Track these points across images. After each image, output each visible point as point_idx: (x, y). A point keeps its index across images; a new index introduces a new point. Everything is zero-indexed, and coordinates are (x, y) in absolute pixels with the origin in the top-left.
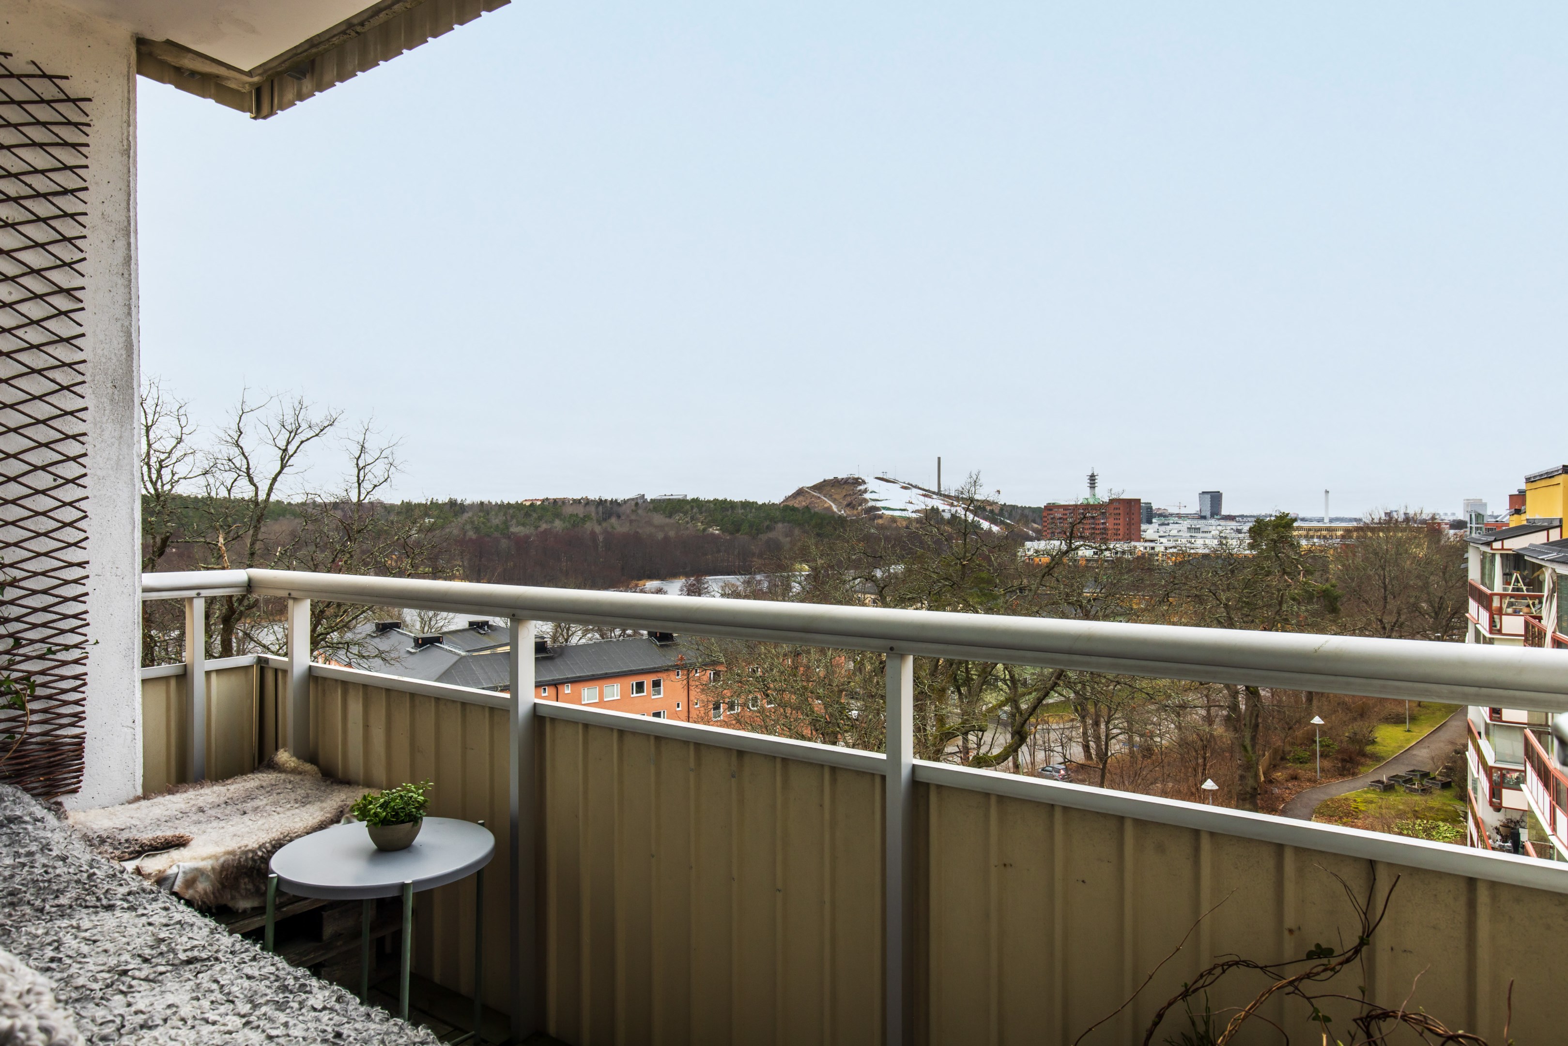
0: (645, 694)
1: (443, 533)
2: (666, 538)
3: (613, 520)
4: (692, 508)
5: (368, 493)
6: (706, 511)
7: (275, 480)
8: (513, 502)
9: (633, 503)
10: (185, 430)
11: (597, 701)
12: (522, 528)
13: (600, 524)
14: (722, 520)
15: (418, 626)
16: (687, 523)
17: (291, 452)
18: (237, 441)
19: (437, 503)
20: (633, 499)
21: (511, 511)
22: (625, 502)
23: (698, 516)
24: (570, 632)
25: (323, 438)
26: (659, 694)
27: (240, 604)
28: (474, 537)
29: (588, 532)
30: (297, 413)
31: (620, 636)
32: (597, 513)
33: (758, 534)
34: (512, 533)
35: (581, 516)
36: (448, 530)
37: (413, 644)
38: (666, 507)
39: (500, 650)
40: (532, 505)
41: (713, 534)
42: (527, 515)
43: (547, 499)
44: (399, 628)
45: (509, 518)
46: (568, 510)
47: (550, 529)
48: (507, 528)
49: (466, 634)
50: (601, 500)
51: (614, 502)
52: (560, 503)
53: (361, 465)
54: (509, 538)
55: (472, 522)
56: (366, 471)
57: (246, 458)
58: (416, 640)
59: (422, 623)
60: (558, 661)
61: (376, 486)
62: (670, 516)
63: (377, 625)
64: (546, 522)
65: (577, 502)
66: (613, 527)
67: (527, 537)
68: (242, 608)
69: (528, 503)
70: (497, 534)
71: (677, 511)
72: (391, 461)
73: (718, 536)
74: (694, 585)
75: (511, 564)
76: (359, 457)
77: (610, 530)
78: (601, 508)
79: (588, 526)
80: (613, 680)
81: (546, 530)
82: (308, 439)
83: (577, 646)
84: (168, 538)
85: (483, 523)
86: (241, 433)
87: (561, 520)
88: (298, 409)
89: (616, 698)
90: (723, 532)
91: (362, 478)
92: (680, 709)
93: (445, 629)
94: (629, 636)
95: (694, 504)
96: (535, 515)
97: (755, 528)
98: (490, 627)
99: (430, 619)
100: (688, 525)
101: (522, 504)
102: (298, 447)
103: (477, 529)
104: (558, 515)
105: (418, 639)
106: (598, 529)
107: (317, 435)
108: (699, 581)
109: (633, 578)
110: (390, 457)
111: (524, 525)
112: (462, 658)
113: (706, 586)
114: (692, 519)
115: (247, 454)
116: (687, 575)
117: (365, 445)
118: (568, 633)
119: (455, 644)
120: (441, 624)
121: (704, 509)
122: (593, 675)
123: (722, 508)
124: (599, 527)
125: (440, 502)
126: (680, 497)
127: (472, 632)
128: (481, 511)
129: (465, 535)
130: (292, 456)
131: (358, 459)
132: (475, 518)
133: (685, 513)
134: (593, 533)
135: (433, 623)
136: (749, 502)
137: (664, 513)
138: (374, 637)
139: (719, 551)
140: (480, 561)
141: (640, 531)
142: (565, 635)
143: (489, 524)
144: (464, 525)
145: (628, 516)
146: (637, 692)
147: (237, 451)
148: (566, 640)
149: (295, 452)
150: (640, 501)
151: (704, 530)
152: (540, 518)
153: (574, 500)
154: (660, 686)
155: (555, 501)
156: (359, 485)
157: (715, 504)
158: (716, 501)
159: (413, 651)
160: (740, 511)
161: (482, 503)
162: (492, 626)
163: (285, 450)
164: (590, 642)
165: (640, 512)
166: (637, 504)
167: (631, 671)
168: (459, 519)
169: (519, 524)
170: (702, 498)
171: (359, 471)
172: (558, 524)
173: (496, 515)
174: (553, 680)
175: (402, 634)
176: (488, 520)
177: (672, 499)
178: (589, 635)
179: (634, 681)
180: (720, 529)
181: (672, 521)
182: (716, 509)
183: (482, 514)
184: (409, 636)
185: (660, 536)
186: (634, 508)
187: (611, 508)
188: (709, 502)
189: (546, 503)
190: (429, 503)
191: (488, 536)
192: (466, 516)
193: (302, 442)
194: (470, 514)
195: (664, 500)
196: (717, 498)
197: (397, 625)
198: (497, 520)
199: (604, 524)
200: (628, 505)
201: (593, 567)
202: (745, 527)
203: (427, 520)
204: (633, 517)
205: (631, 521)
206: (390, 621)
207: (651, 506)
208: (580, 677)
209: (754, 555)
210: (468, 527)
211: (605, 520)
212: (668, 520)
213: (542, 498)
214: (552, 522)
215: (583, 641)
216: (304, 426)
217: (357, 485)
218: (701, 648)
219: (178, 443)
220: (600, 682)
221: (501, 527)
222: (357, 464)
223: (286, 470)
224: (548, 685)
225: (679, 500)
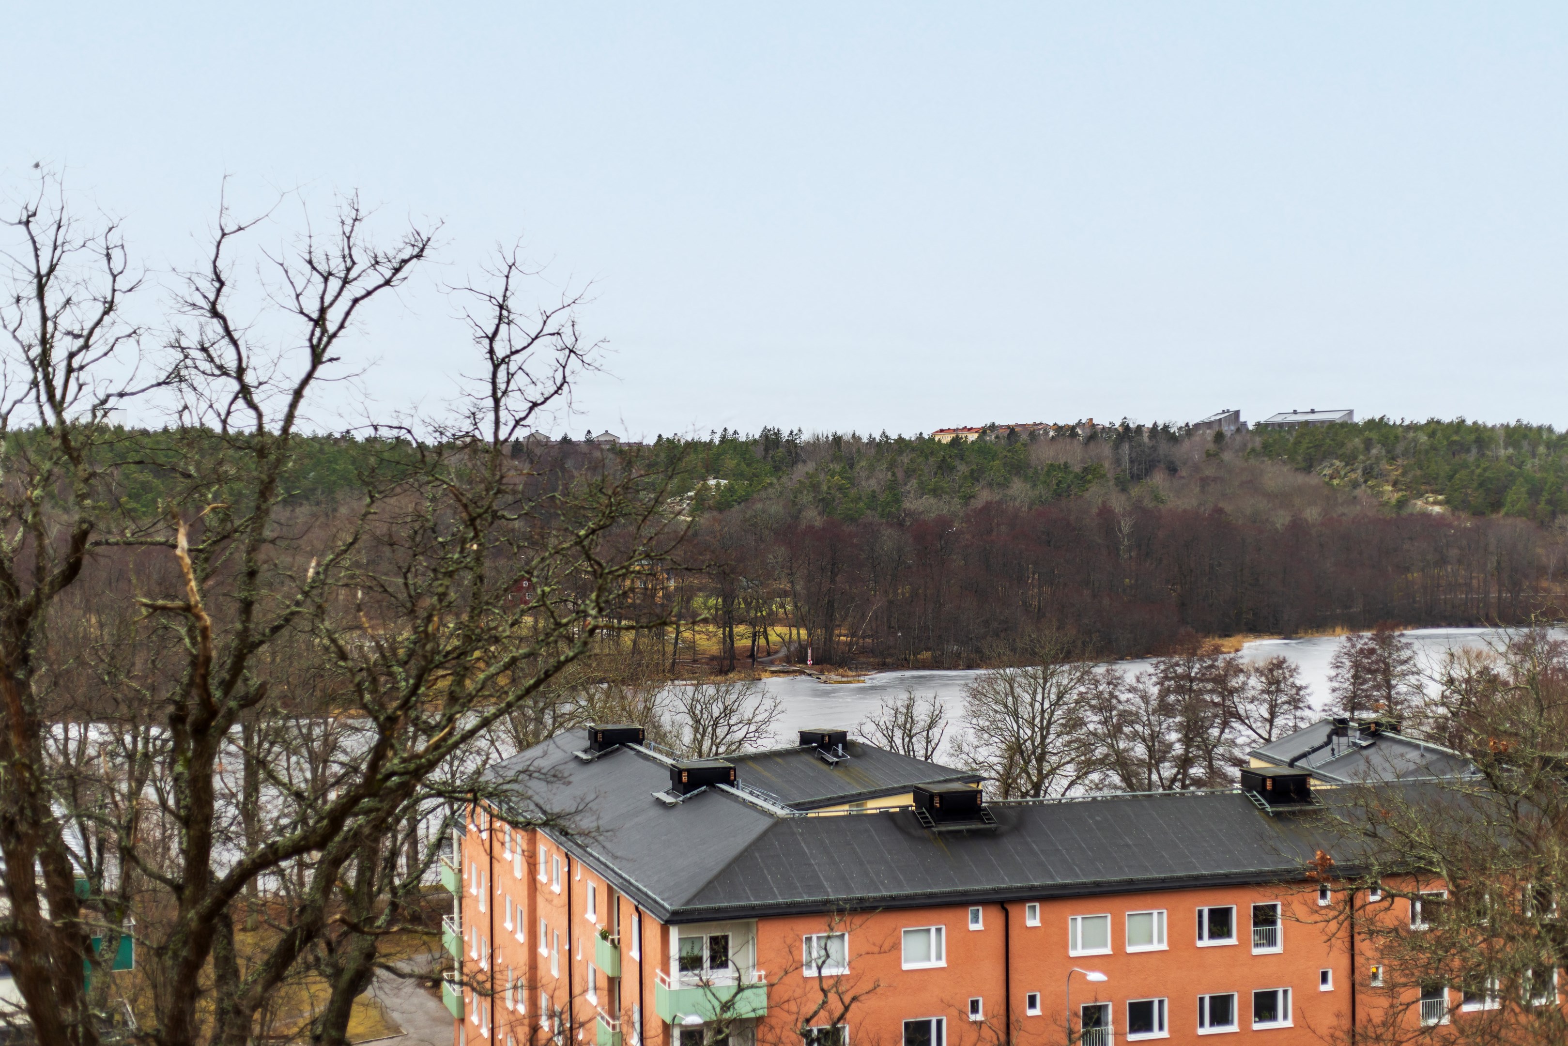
0: (1233, 941)
1: (749, 513)
2: (1297, 526)
3: (1159, 479)
4: (1368, 444)
5: (517, 423)
6: (1405, 454)
7: (298, 394)
8: (909, 435)
9: (1210, 434)
10: (122, 283)
11: (1108, 951)
12: (932, 501)
13: (1124, 490)
14: (1451, 478)
15: (687, 736)
16: (1355, 485)
17: (331, 327)
18: (214, 304)
19: (734, 441)
20: (1209, 425)
21: (905, 459)
22: (1189, 431)
23: (1385, 466)
24: (1046, 768)
25: (399, 288)
26: (1272, 942)
27: (227, 692)
28: (818, 522)
29: (1095, 511)
30: (347, 230)
31: (1173, 780)
32: (1118, 461)
33: (1554, 515)
34: (909, 514)
35: (1077, 469)
36: (759, 506)
37: (669, 784)
38: (1297, 443)
39: (873, 806)
40: (956, 442)
41: (1426, 516)
42: (944, 468)
43: (993, 427)
44: (640, 743)
45: (900, 475)
46: (1044, 455)
47: (999, 503)
48: (897, 500)
49: (795, 761)
50: (1126, 427)
51: (1161, 433)
52: (1024, 437)
53: (501, 351)
54: (901, 524)
55: (815, 487)
56: (513, 367)
57: (235, 343)
58: (676, 774)
59: (696, 730)
60: (1009, 844)
61: (535, 405)
62: (1308, 468)
63: (593, 734)
64: (990, 485)
65: (1066, 432)
66: (1157, 498)
67: (944, 523)
68: (232, 704)
69: (946, 439)
70: (871, 516)
71: (1327, 455)
72: (569, 341)
73: (1438, 522)
74: (1372, 651)
75: (904, 590)
76: (495, 333)
77: (1148, 503)
78: (1126, 447)
79: (1094, 494)
80: (1149, 899)
81: (988, 506)
82: (369, 293)
83: (1059, 805)
84: (84, 535)
85: (840, 489)
86: (222, 284)
87: (1026, 479)
88: (349, 222)
89: (1156, 947)
90: (1455, 509)
91: (503, 387)
92: (1328, 987)
93: (749, 749)
94: (1198, 782)
95: (1374, 435)
96: (963, 468)
97: (1545, 496)
98: (850, 746)
99: (715, 725)
100: (1358, 492)
101: (931, 439)
102: (348, 314)
103: (825, 504)
104: (1018, 468)
105: (680, 772)
106: (1118, 503)
107: (388, 282)
108: (1385, 641)
109: (1208, 631)
110: (567, 331)
111: (936, 492)
112: (779, 823)
113: (1405, 654)
114: (1368, 473)
115: (236, 335)
116: (1354, 625)
117: (510, 303)
118: (1040, 770)
119: (767, 788)
120: (740, 735)
121: (1400, 448)
122: (1097, 884)
123: (1452, 443)
124: (1123, 497)
125: (742, 438)
126: (1336, 417)
127: (807, 758)
128: (835, 459)
129: (796, 518)
130: (334, 335)
131: (492, 339)
132: (822, 476)
133: (1350, 460)
134: (1105, 512)
135: (721, 731)
136: (1528, 428)
137: (1292, 459)
138: (586, 762)
139: (1443, 561)
140: (833, 581)
141: (1228, 508)
142: (1033, 772)
143: (853, 492)
144: (797, 492)
145: (1196, 468)
146: (1212, 936)
147: (216, 326)
148: (1037, 787)
149: (342, 326)
150: (1228, 430)
151: (1401, 504)
152: (975, 476)
153: (1058, 429)
154: (1273, 922)
155: (1012, 431)
156: (497, 401)
157: (1432, 435)
158: (1434, 427)
159: (669, 799)
160: (1502, 453)
161: (837, 440)
162: (853, 744)
163: (320, 321)
164: (1098, 794)
165: (1227, 456)
166: (1219, 437)
167: (1197, 878)
168: (784, 479)
169: (922, 490)
170: (1394, 418)
171: (496, 367)
172: (1018, 488)
173: (871, 468)
174: (996, 891)
175: (646, 757)
176: (852, 481)
177: (1314, 423)
178: (1095, 776)
179: (1206, 903)
180: (1447, 502)
181: (1313, 480)
182: (1434, 448)
183: (837, 467)
184: (661, 764)
185: (1281, 519)
186: (1211, 446)
187: (1154, 448)
188: (1413, 427)
189: (991, 437)
190: (717, 441)
191: (853, 520)
192: (801, 471)
193: (356, 301)
194: (810, 467)
195: (1292, 425)
196: (1437, 417)
197: (636, 736)
198: (873, 482)
199: (1135, 491)
200: (1196, 439)
201: (1106, 601)
202: (1517, 495)
203: (712, 482)
204: (1209, 471)
205: (1204, 482)
206: (624, 725)
207: (1258, 441)
208: (1064, 886)
209: (1542, 571)
210: (806, 498)
211: (1137, 478)
212: (1301, 479)
213: (979, 424)
214: (1004, 485)
215: (1078, 793)
216: (362, 261)
217: (490, 402)
218: (1380, 830)
219: (106, 313)
220: (1117, 903)
221: (882, 497)
222: (491, 352)
223: (322, 371)
224: (985, 903)
225: (1332, 424)
